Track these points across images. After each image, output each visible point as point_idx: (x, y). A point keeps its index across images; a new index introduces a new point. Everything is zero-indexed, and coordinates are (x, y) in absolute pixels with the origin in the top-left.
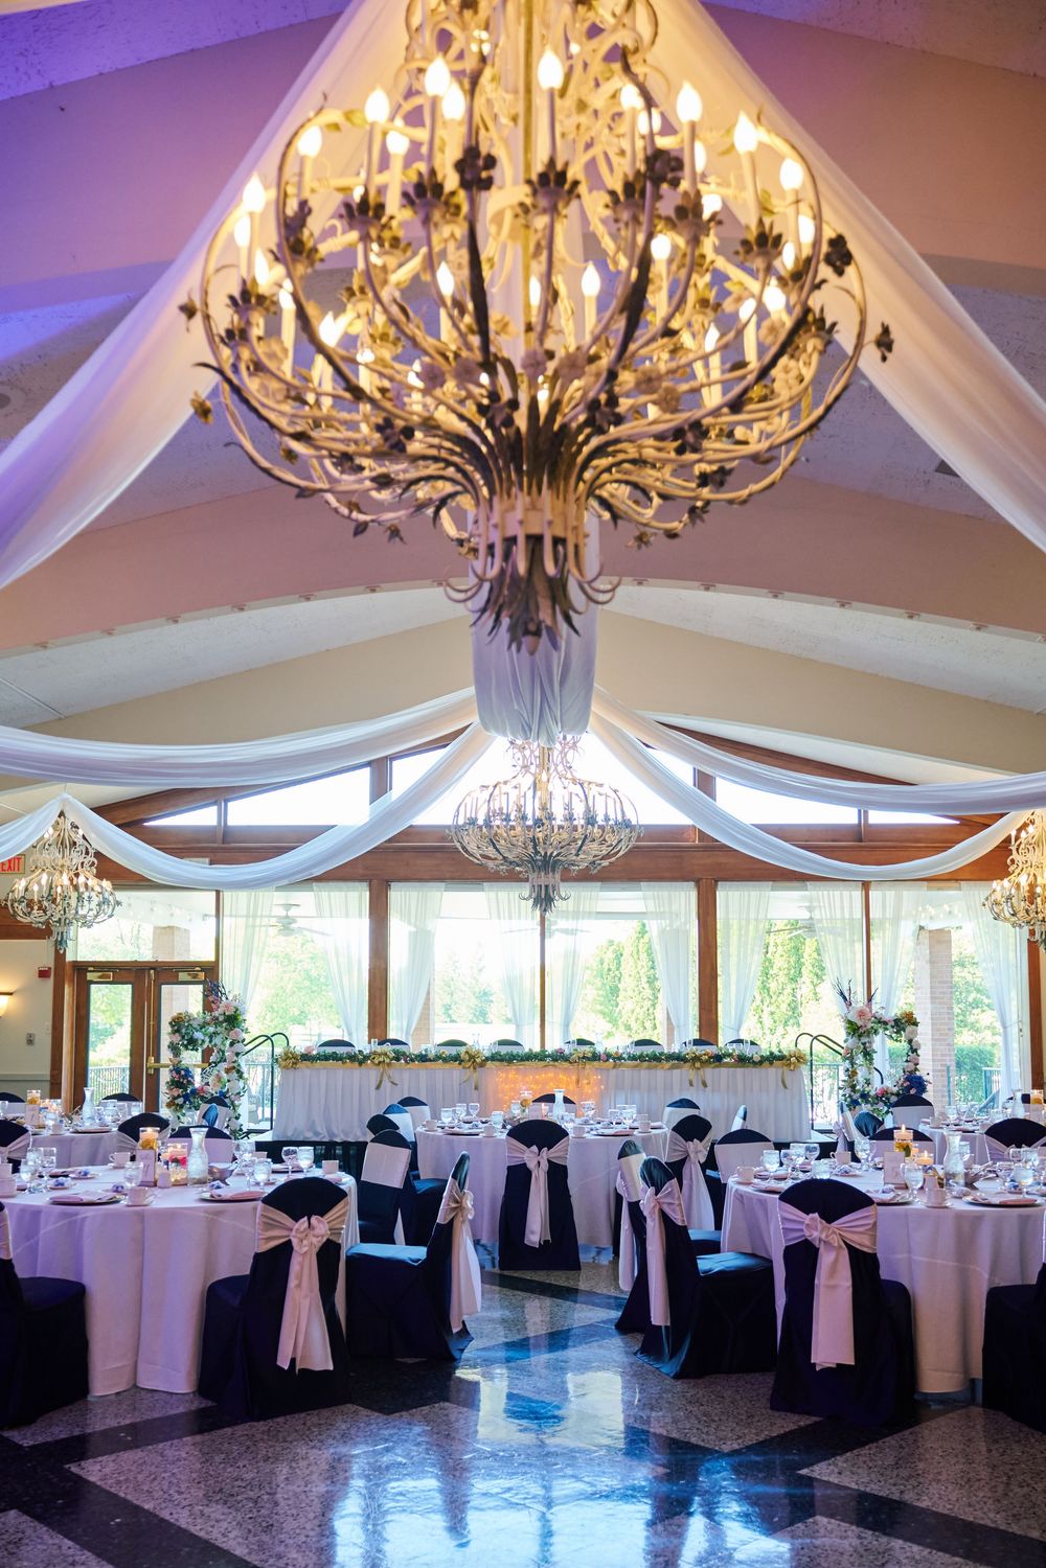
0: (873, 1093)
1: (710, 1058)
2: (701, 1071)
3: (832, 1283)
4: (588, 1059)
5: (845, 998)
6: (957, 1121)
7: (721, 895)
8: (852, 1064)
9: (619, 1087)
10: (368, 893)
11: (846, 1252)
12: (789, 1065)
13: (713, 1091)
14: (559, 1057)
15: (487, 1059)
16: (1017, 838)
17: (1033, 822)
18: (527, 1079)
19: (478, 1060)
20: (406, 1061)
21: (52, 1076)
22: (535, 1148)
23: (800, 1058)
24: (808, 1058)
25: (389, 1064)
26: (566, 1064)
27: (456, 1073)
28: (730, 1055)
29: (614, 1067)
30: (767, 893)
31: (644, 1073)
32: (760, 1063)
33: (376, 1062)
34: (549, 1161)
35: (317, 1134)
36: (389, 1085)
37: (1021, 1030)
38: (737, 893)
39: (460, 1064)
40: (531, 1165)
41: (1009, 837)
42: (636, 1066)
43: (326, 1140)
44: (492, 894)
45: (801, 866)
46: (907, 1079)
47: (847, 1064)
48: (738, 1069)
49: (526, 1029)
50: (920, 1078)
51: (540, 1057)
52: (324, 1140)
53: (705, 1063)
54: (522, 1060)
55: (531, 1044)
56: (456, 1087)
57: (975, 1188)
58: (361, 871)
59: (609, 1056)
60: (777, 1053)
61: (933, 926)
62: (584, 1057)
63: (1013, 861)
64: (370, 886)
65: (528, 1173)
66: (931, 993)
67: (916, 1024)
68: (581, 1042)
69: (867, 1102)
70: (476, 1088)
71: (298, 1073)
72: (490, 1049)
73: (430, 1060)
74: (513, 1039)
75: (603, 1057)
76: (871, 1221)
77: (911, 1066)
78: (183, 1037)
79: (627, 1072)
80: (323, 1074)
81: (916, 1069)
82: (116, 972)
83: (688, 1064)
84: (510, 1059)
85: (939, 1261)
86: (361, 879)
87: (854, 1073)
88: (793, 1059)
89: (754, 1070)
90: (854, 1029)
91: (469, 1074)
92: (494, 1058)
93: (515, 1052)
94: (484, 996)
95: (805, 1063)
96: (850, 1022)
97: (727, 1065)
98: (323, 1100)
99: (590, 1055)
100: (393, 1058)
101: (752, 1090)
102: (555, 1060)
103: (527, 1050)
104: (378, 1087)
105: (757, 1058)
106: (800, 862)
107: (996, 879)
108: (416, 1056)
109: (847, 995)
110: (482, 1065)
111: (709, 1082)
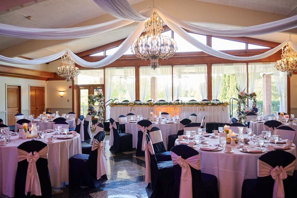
0: (245, 112)
1: (205, 104)
2: (203, 107)
3: (185, 179)
4: (177, 104)
5: (238, 90)
6: (261, 120)
7: (213, 67)
8: (240, 105)
9: (184, 110)
10: (135, 69)
11: (190, 169)
12: (224, 105)
13: (206, 111)
15: (154, 104)
16: (284, 50)
17: (288, 46)
19: (152, 105)
21: (72, 108)
22: (144, 127)
23: (227, 104)
24: (229, 104)
25: (133, 106)
26: (172, 106)
28: (210, 103)
29: (183, 106)
31: (190, 107)
33: (130, 105)
34: (147, 130)
36: (133, 110)
37: (285, 97)
39: (148, 105)
40: (143, 131)
41: (281, 49)
42: (188, 106)
44: (161, 68)
45: (224, 57)
46: (253, 109)
47: (238, 105)
48: (212, 106)
50: (256, 108)
54: (162, 104)
56: (148, 110)
57: (248, 144)
60: (221, 102)
61: (267, 74)
63: (282, 56)
66: (266, 89)
67: (256, 95)
69: (243, 114)
70: (152, 111)
71: (114, 107)
73: (142, 105)
75: (181, 104)
76: (198, 160)
77: (254, 105)
78: (91, 100)
79: (186, 107)
80: (119, 107)
81: (256, 106)
82: (85, 87)
83: (200, 105)
85: (227, 170)
86: (133, 66)
87: (240, 107)
89: (215, 106)
90: (240, 97)
91: (150, 108)
92: (157, 104)
94: (187, 92)
95: (228, 105)
96: (239, 95)
97: (210, 105)
98: (119, 113)
101: (215, 111)
102: (170, 104)
104: (131, 110)
105: (216, 104)
106: (223, 56)
107: (278, 60)
108: (139, 104)
109: (238, 89)
111: (205, 109)
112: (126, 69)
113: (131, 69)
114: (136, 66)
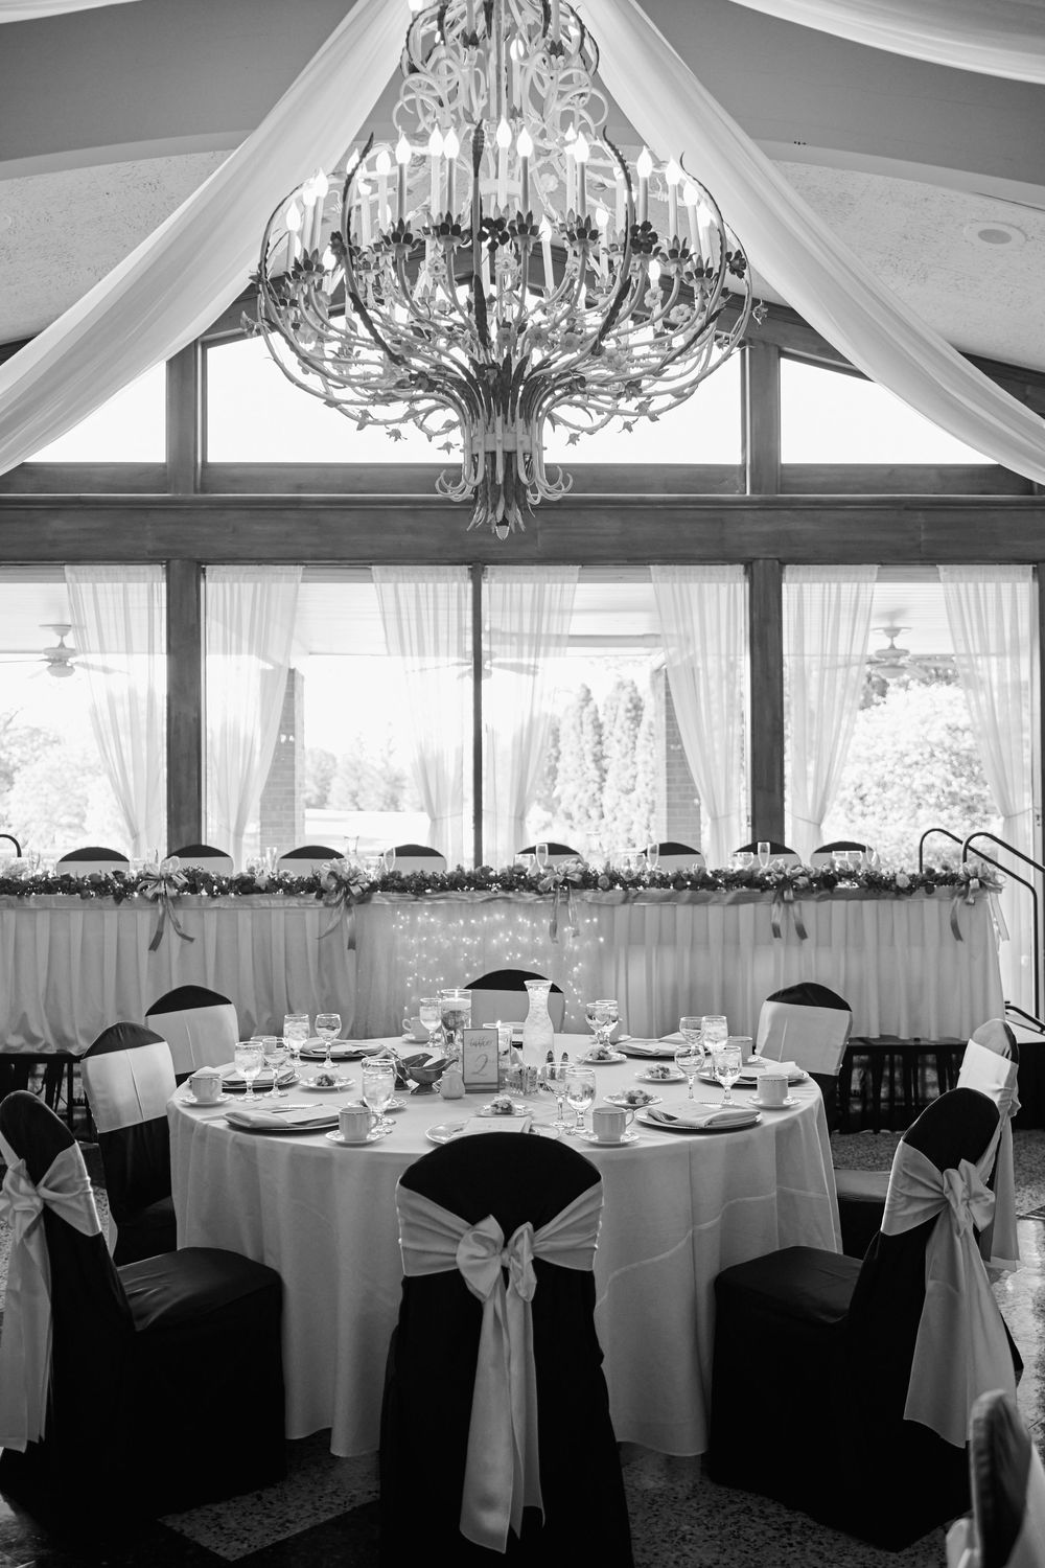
1: (812, 880)
2: (795, 908)
4: (574, 885)
7: (789, 591)
9: (634, 940)
10: (164, 586)
12: (965, 895)
13: (817, 945)
14: (515, 881)
15: (373, 887)
18: (452, 925)
19: (355, 890)
20: (210, 892)
22: (491, 1227)
25: (176, 900)
26: (530, 896)
27: (311, 915)
28: (850, 876)
29: (625, 901)
30: (870, 585)
31: (683, 912)
32: (909, 891)
33: (149, 893)
34: (538, 1264)
35: (33, 1039)
36: (176, 941)
38: (817, 587)
39: (319, 897)
40: (481, 1282)
43: (52, 1050)
44: (388, 587)
48: (868, 904)
49: (448, 824)
51: (477, 881)
52: (46, 1052)
53: (804, 892)
54: (443, 888)
55: (458, 856)
56: (312, 944)
58: (150, 545)
59: (614, 878)
60: (941, 870)
62: (565, 882)
64: (168, 571)
65: (472, 1308)
68: (556, 849)
70: (352, 945)
72: (380, 867)
73: (259, 890)
74: (424, 843)
75: (603, 881)
79: (650, 913)
80: (43, 919)
83: (770, 894)
84: (418, 887)
86: (150, 559)
88: (974, 883)
89: (896, 902)
91: (337, 918)
92: (390, 883)
93: (428, 873)
97: (846, 895)
98: (43, 975)
99: (577, 877)
100: (186, 887)
101: (892, 944)
102: (508, 888)
103: (451, 869)
104: (154, 946)
105: (902, 881)
108: (232, 883)
110: (365, 897)
111: (809, 928)
112: (85, 588)
113: (132, 586)
114: (176, 563)
